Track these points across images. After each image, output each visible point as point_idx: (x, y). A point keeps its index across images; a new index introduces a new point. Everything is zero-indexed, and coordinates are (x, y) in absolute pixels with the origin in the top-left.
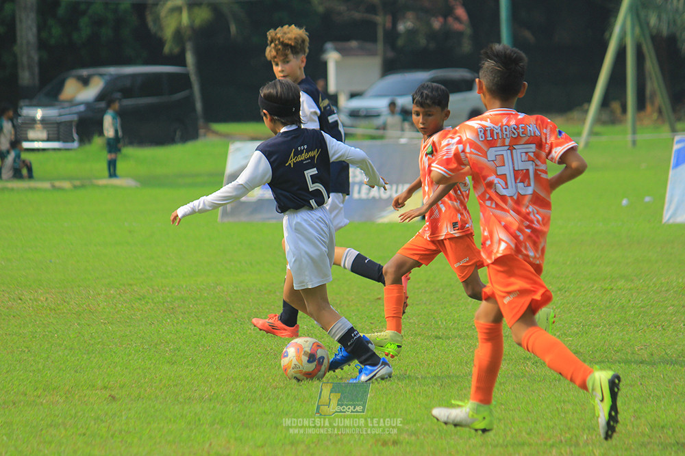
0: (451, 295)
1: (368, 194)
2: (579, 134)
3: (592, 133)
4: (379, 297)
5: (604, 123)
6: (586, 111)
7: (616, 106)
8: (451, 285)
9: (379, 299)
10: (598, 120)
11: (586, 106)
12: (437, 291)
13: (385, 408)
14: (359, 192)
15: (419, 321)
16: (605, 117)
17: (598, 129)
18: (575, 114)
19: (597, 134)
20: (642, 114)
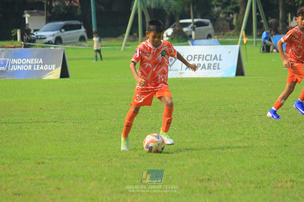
0: (69, 107)
1: (39, 69)
2: (121, 45)
3: (126, 45)
4: (42, 107)
5: (131, 41)
6: (124, 37)
7: (135, 34)
8: (69, 103)
9: (42, 108)
10: (128, 40)
11: (124, 35)
12: (64, 105)
13: (40, 150)
14: (36, 68)
15: (56, 117)
16: (131, 38)
17: (128, 43)
18: (120, 38)
19: (128, 45)
20: (145, 38)
